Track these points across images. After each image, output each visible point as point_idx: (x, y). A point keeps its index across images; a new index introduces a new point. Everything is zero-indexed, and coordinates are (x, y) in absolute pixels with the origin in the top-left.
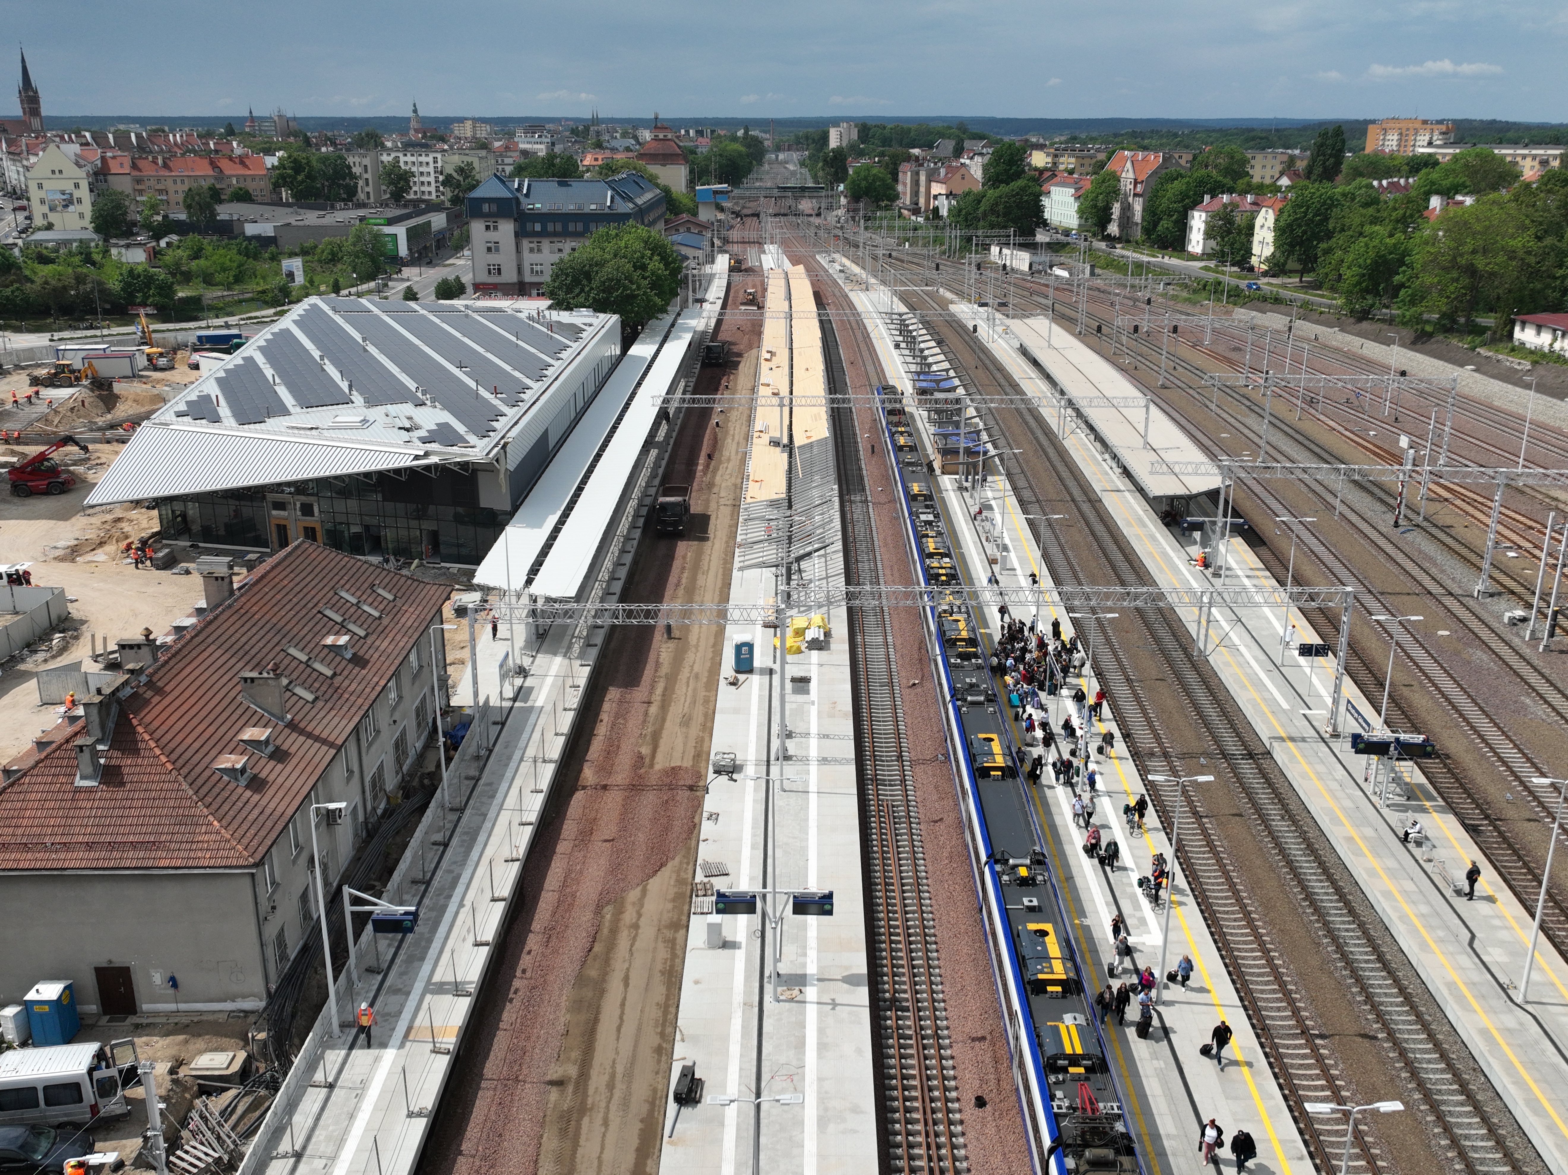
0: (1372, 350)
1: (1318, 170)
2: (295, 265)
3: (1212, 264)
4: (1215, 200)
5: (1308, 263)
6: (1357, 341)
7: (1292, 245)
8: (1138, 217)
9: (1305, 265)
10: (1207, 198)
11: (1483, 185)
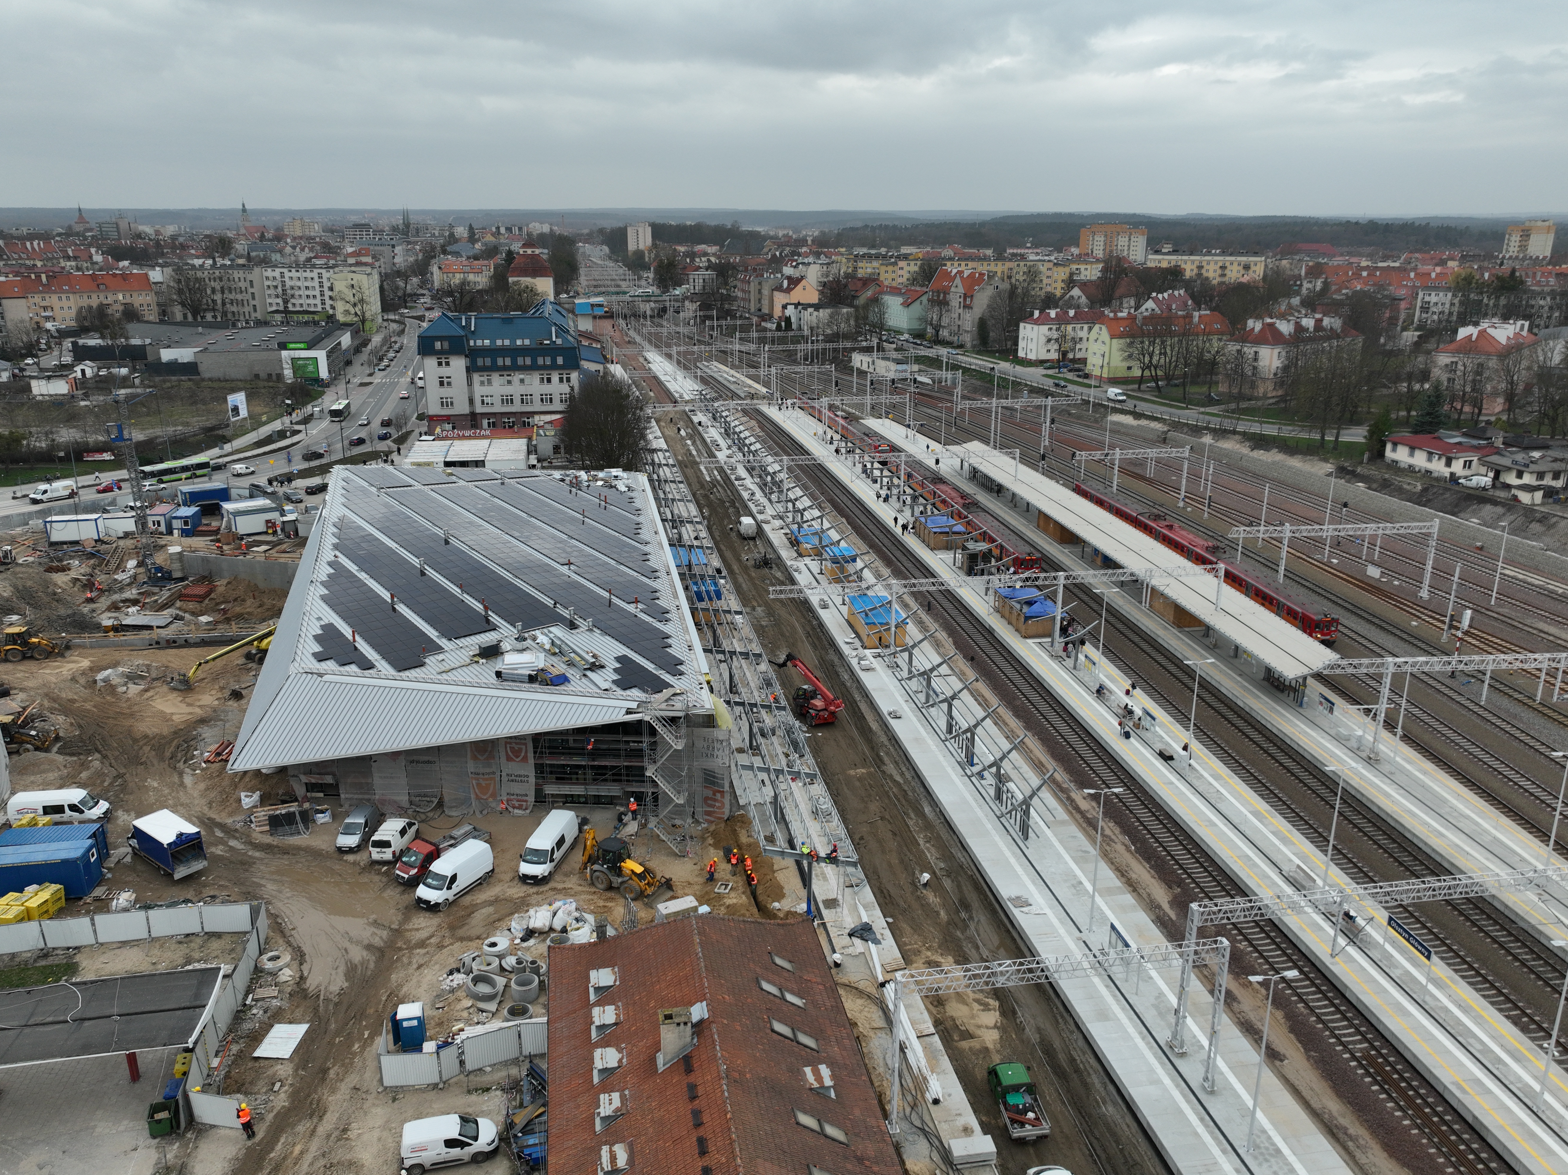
2: (238, 399)
3: (1051, 371)
8: (968, 326)
10: (1036, 313)
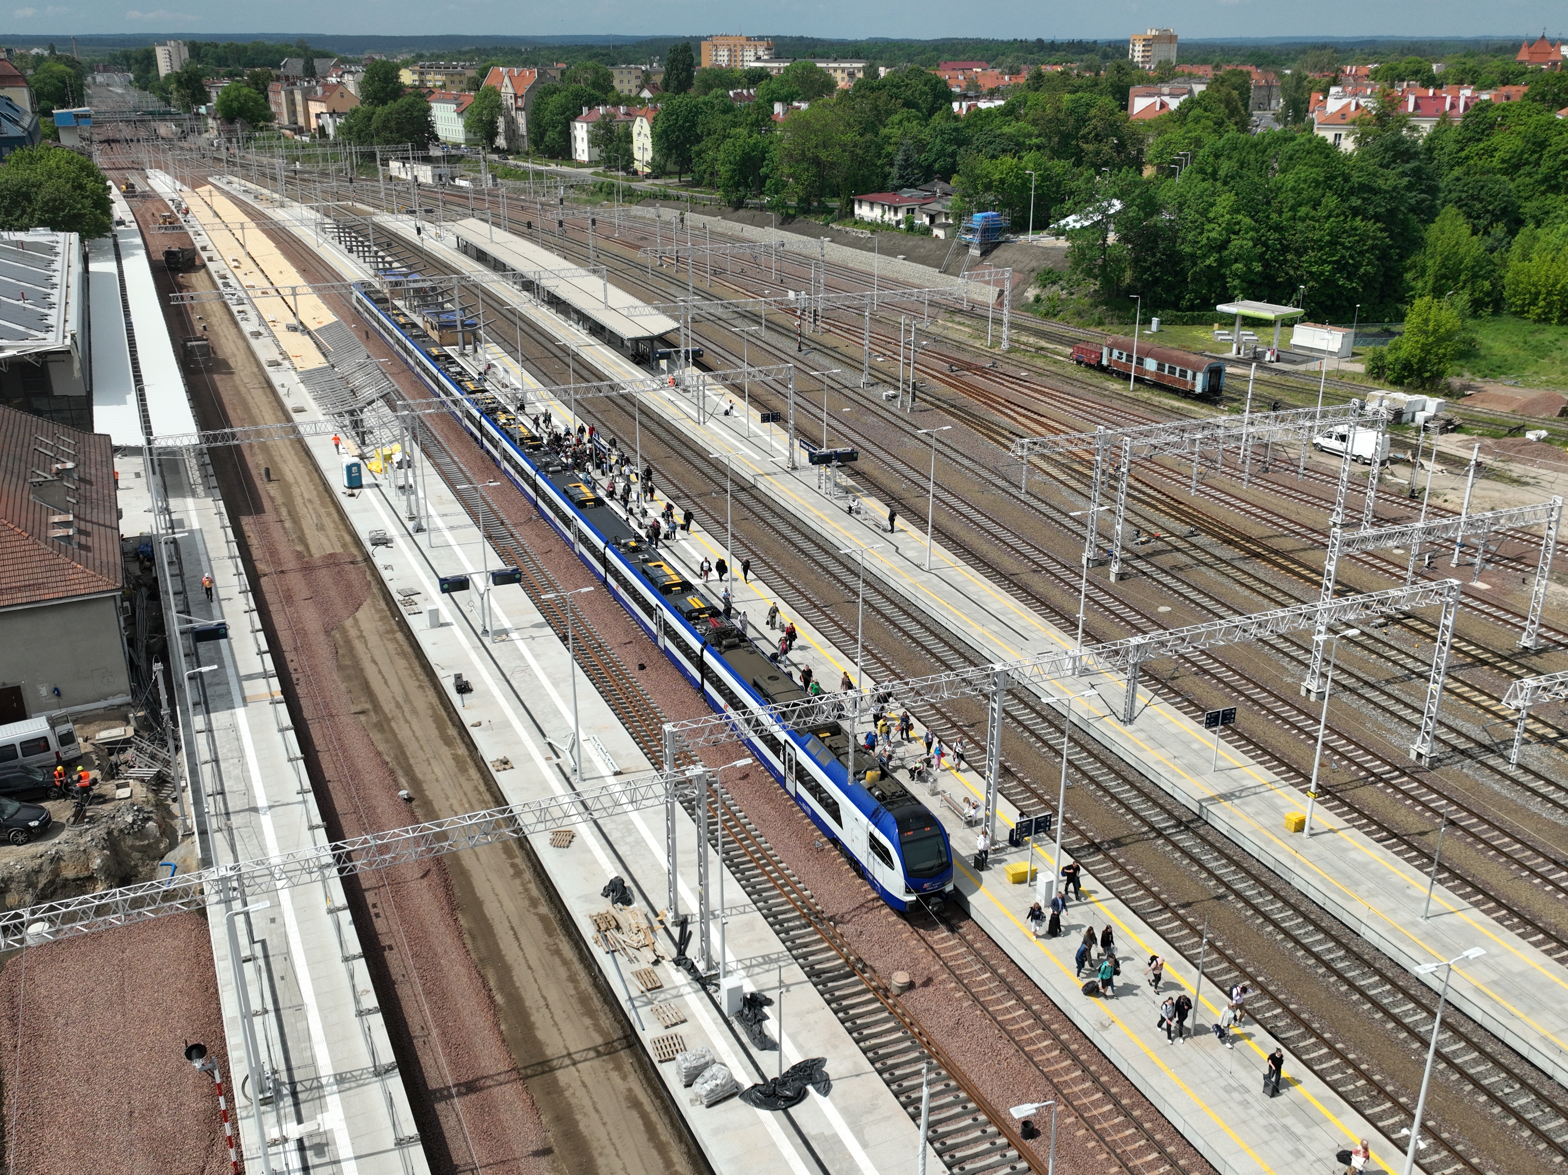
0: (751, 232)
1: (673, 84)
3: (600, 170)
4: (593, 112)
5: (685, 164)
6: (738, 226)
7: (669, 149)
8: (523, 128)
9: (681, 166)
10: (585, 110)
11: (811, 94)
